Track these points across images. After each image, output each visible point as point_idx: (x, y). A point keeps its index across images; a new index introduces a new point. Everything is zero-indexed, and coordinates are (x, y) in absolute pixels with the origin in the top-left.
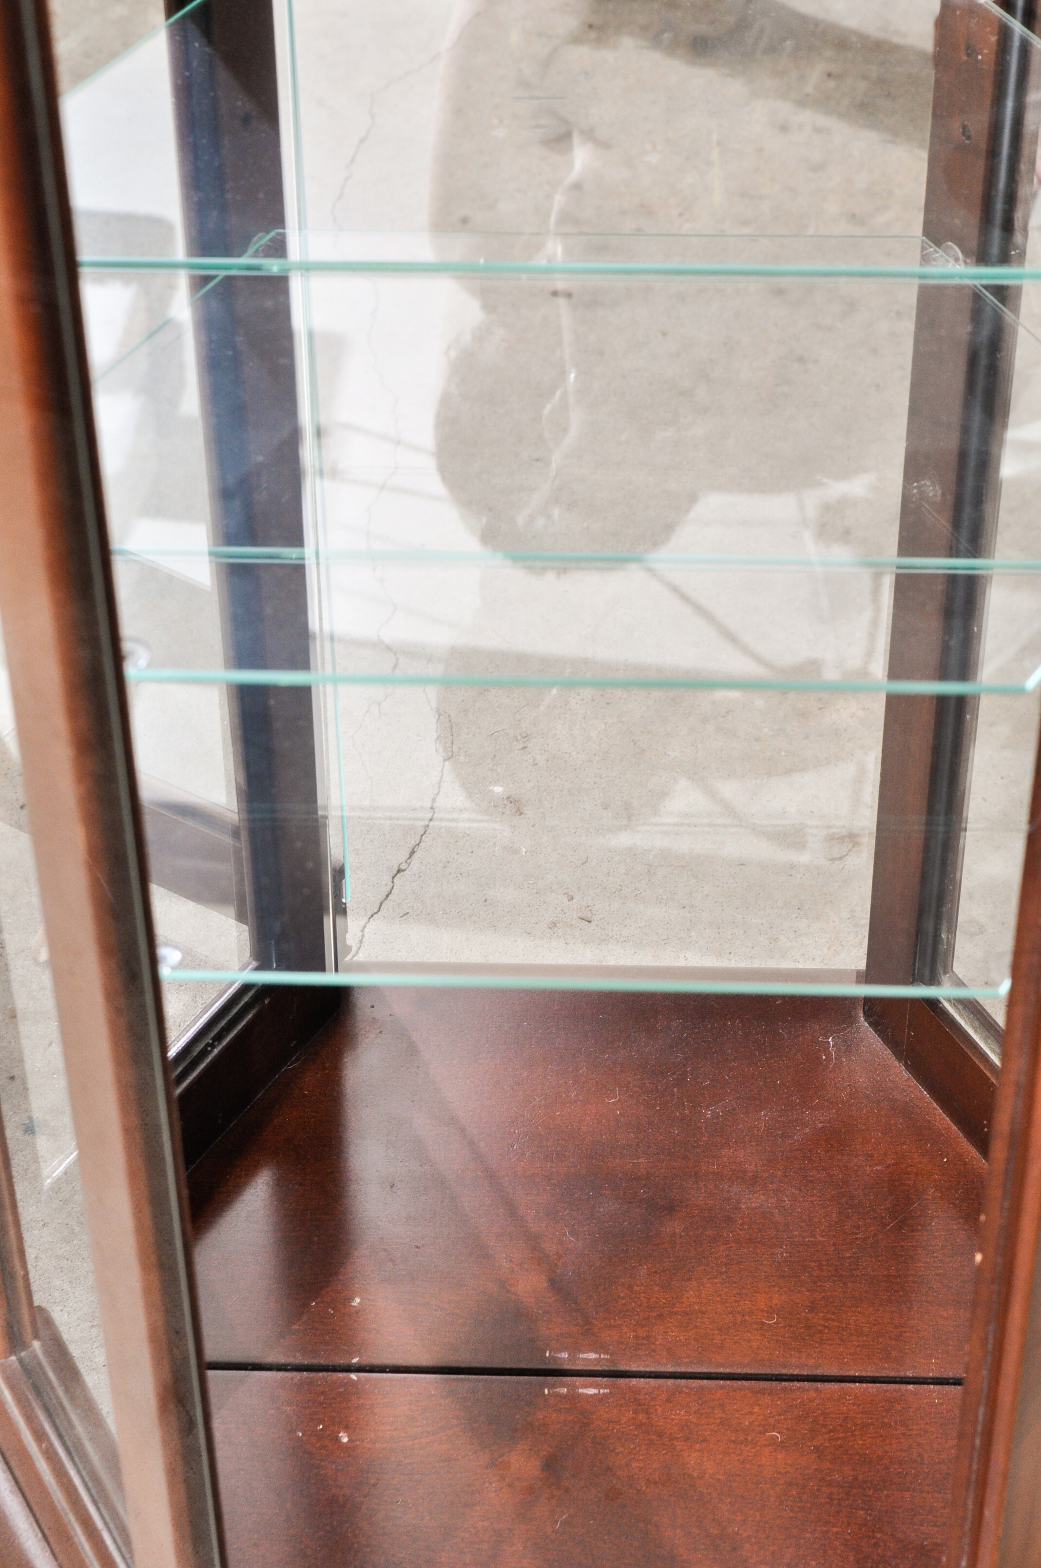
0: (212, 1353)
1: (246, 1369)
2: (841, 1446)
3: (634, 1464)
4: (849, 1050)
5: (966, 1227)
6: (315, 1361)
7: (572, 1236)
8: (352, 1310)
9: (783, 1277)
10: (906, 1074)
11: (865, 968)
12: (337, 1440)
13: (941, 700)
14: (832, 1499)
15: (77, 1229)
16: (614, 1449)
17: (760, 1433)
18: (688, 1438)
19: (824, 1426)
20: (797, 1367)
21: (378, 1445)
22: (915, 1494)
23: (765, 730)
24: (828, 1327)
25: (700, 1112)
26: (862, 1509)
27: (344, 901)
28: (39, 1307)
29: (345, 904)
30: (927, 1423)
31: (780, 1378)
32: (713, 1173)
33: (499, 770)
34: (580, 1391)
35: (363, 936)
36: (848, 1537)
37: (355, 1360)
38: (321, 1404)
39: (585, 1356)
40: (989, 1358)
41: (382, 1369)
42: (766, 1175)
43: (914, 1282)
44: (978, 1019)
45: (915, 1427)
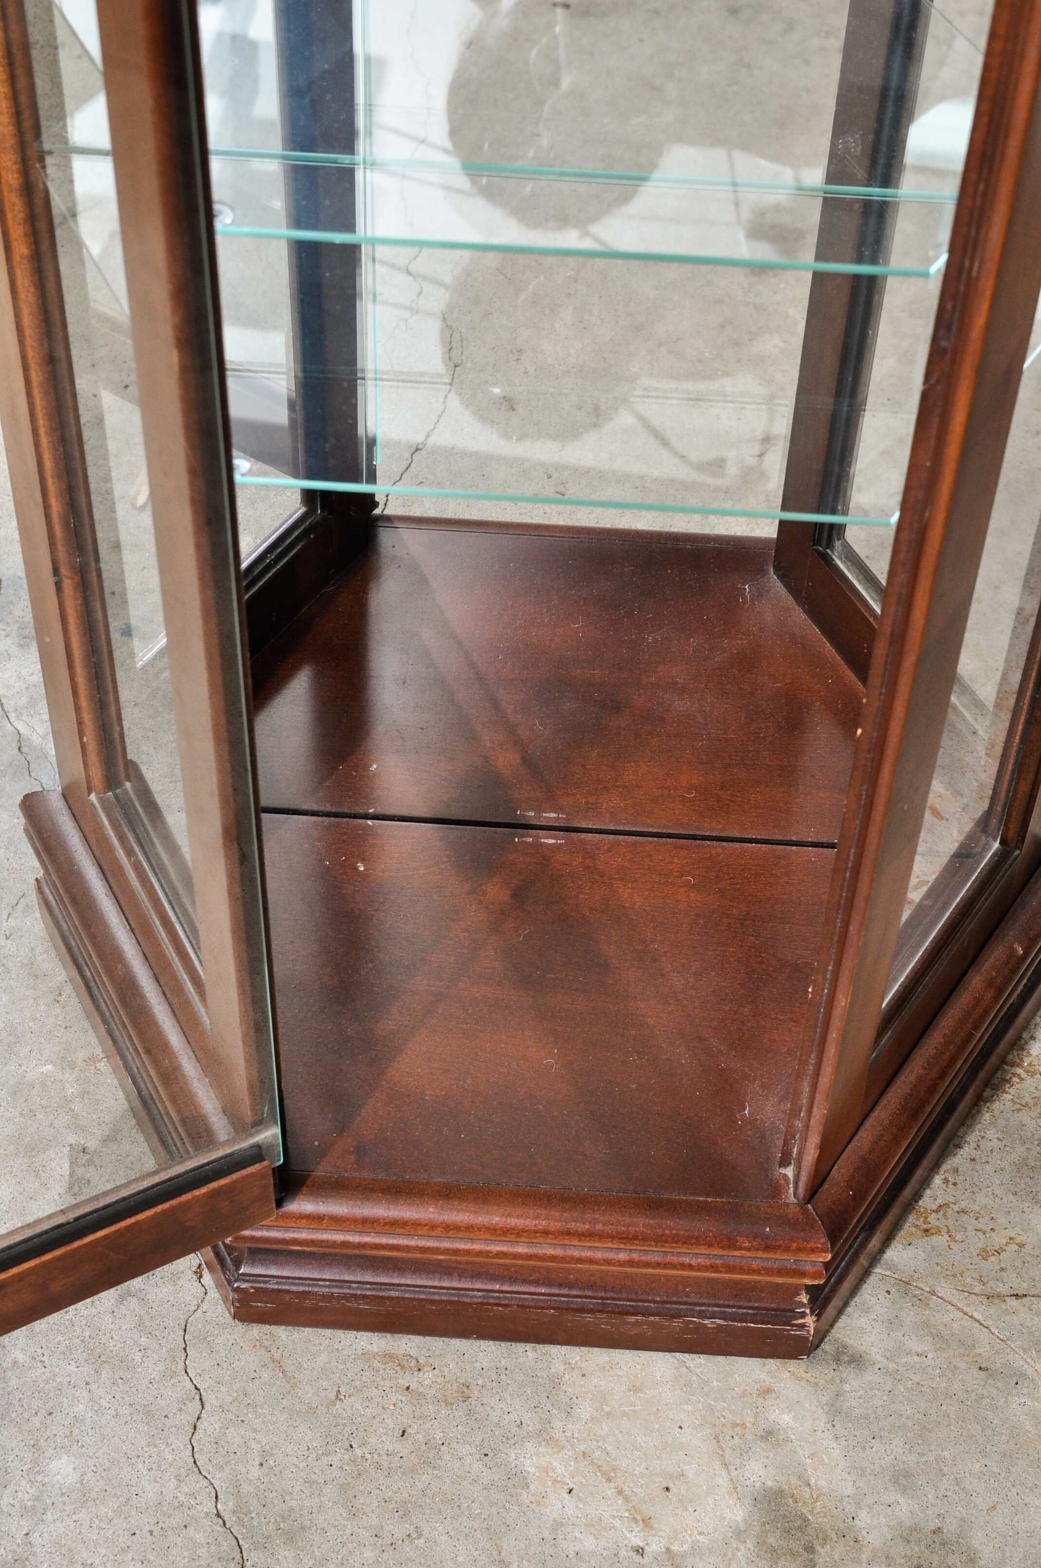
0: (264, 802)
1: (288, 814)
2: (739, 889)
3: (581, 896)
4: (760, 595)
5: (843, 732)
6: (339, 810)
7: (541, 725)
8: (371, 774)
9: (702, 763)
10: (803, 616)
11: (775, 536)
12: (356, 868)
13: (856, 278)
14: (730, 928)
15: (160, 709)
16: (567, 884)
17: (677, 877)
18: (623, 879)
19: (728, 874)
20: (708, 830)
21: (386, 874)
22: (793, 926)
23: (707, 354)
24: (732, 801)
25: (644, 638)
26: (752, 935)
27: (374, 463)
28: (131, 761)
29: (375, 466)
30: (805, 875)
31: (695, 837)
32: (652, 684)
33: (498, 376)
34: (543, 840)
35: (387, 500)
36: (741, 956)
37: (371, 811)
38: (344, 841)
39: (547, 815)
40: (861, 811)
41: (392, 818)
42: (692, 686)
43: (800, 771)
44: (862, 573)
45: (795, 878)
